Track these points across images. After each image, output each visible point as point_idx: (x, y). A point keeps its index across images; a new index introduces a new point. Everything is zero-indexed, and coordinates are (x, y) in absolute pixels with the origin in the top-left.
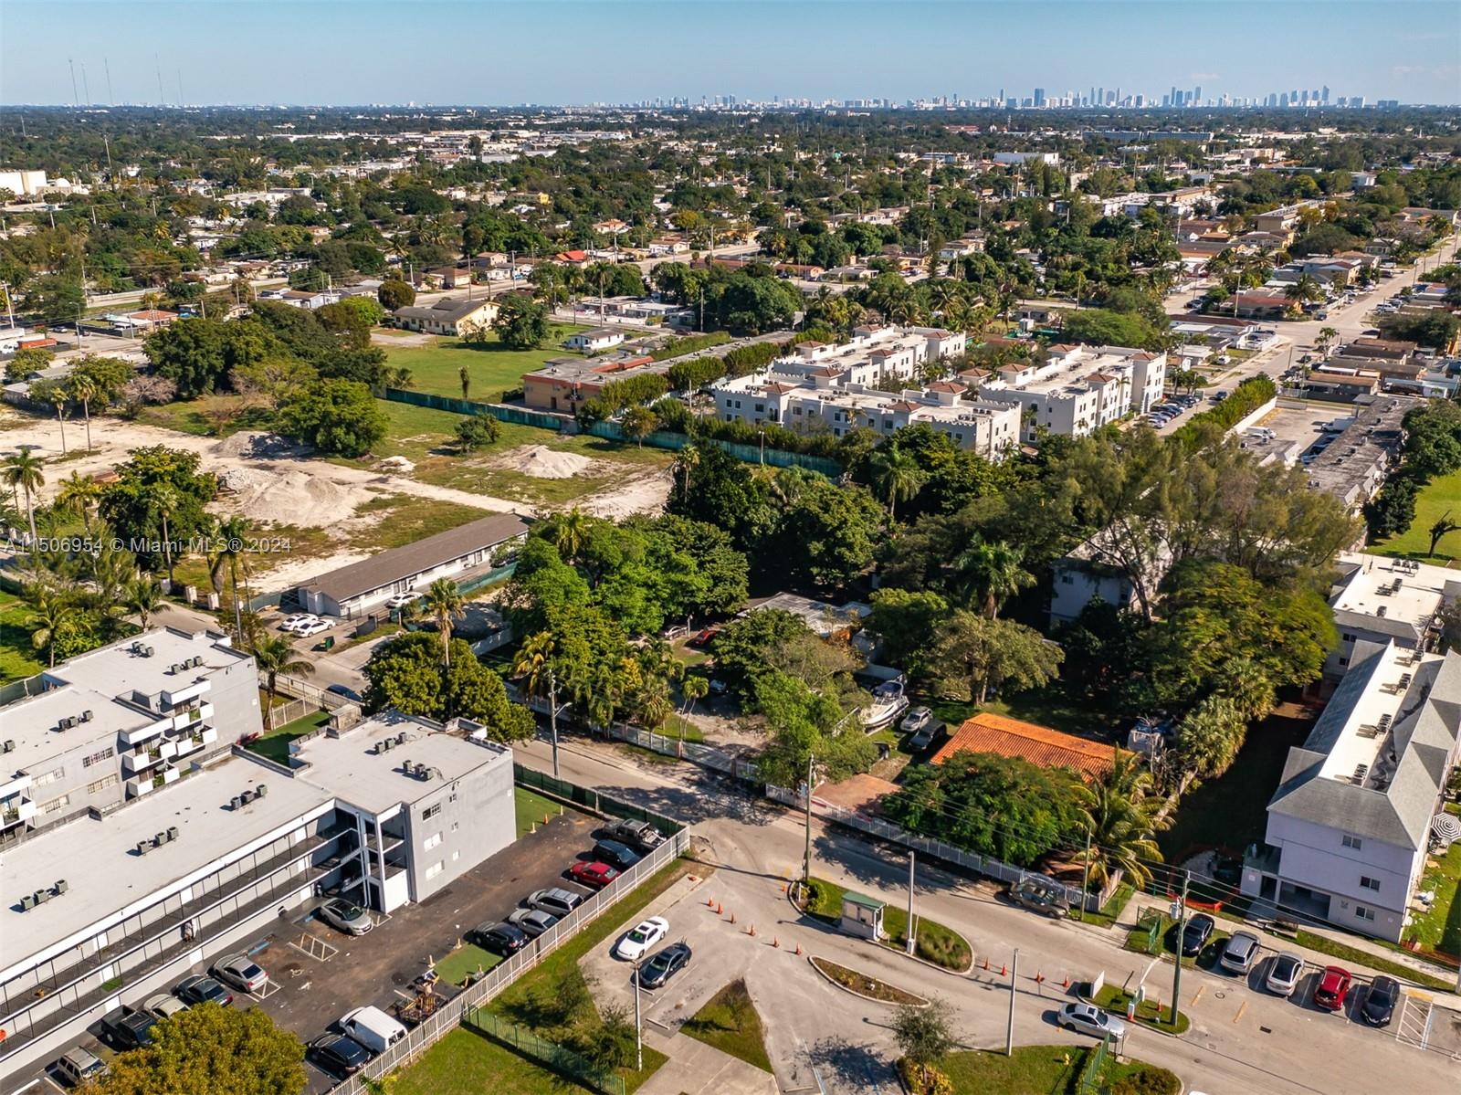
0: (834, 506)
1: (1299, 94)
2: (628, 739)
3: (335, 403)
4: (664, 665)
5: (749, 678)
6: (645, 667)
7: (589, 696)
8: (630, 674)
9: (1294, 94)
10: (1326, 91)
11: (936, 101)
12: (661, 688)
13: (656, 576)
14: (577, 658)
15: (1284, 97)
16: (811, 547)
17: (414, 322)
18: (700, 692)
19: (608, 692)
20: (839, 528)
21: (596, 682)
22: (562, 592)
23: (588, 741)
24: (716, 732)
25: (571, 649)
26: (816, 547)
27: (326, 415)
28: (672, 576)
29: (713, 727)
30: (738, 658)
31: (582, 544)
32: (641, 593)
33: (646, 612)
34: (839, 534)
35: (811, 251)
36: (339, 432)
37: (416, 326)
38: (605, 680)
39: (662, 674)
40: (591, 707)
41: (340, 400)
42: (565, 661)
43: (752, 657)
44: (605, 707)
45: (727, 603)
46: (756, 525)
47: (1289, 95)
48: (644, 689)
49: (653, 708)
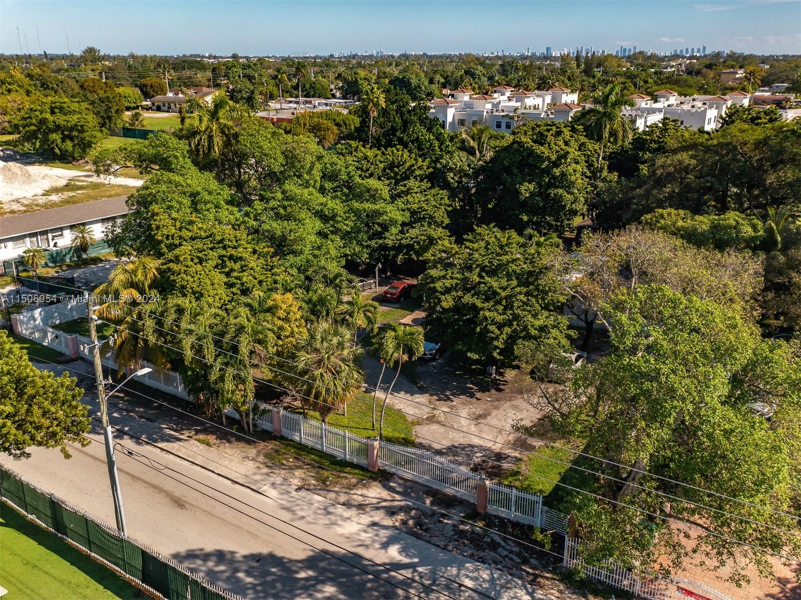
0: (550, 138)
1: (690, 50)
2: (285, 432)
3: (53, 113)
4: (344, 307)
5: (486, 330)
6: (313, 312)
7: (209, 358)
8: (286, 320)
9: (687, 49)
10: (704, 48)
11: (492, 53)
12: (341, 345)
13: (335, 205)
14: (199, 296)
15: (682, 51)
16: (523, 189)
17: (164, 105)
18: (409, 351)
19: (244, 349)
20: (556, 164)
21: (222, 334)
22: (187, 201)
23: (212, 439)
24: (431, 419)
25: (191, 282)
26: (526, 189)
27: (43, 121)
28: (356, 205)
29: (425, 412)
30: (468, 299)
31: (227, 144)
32: (313, 225)
33: (319, 248)
34: (557, 172)
35: (442, 80)
36: (56, 137)
37: (166, 108)
38: (241, 329)
39: (342, 321)
40: (213, 377)
41: (57, 111)
42: (175, 300)
43: (491, 295)
44: (239, 379)
45: (425, 249)
46: (451, 170)
47: (684, 51)
48: (310, 346)
49: (323, 381)
